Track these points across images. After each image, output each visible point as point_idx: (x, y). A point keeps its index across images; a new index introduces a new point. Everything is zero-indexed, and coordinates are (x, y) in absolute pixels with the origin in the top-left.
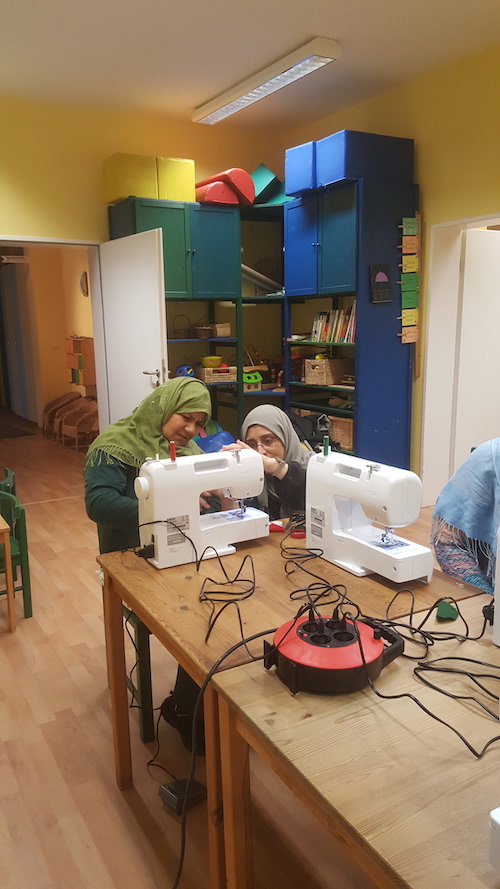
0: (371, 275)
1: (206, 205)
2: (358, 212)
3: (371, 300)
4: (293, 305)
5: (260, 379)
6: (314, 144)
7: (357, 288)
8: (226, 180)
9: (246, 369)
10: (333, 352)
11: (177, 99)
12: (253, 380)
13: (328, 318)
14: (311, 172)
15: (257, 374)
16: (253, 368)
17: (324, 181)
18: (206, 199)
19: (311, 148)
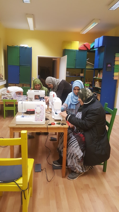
0: (107, 64)
1: (80, 50)
2: (105, 52)
3: (106, 70)
4: (95, 70)
5: (89, 85)
6: (99, 38)
7: (103, 68)
8: (84, 45)
9: (86, 83)
10: (100, 81)
11: (77, 30)
12: (87, 85)
13: (100, 73)
14: (98, 44)
15: (89, 84)
17: (99, 46)
18: (80, 49)
19: (98, 39)
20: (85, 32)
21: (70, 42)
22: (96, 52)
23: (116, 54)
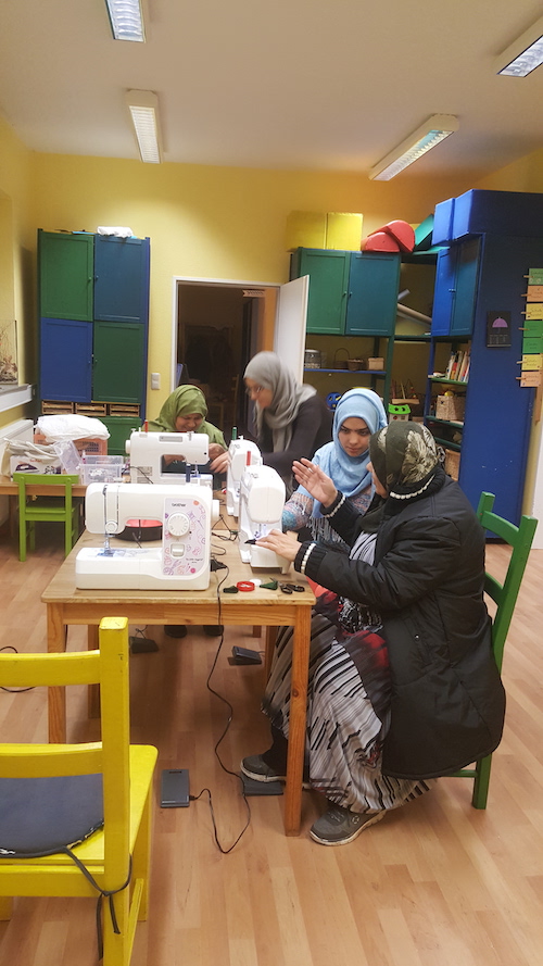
0: (491, 318)
1: (367, 252)
2: (479, 263)
3: (487, 342)
4: (437, 344)
5: (408, 411)
6: (454, 200)
7: (473, 331)
8: (388, 231)
9: (395, 401)
10: (459, 392)
11: (355, 161)
12: (400, 412)
13: (457, 357)
14: (448, 225)
15: (407, 407)
16: (404, 401)
17: (456, 236)
18: (367, 248)
19: (451, 204)
20: (390, 172)
21: (321, 217)
22: (442, 263)
23: (531, 270)
